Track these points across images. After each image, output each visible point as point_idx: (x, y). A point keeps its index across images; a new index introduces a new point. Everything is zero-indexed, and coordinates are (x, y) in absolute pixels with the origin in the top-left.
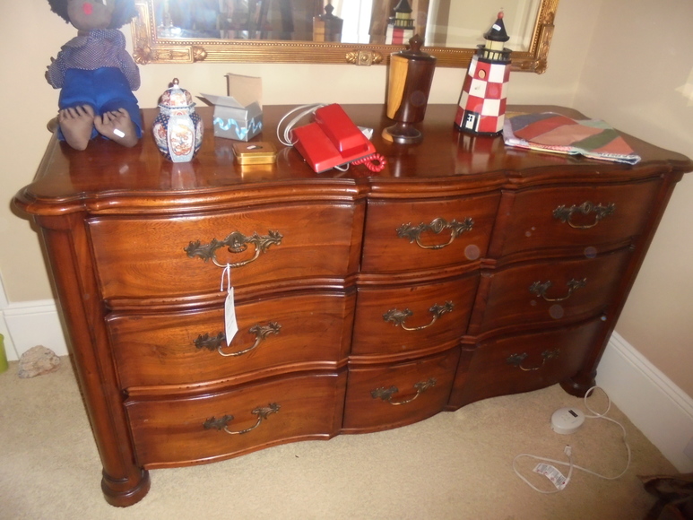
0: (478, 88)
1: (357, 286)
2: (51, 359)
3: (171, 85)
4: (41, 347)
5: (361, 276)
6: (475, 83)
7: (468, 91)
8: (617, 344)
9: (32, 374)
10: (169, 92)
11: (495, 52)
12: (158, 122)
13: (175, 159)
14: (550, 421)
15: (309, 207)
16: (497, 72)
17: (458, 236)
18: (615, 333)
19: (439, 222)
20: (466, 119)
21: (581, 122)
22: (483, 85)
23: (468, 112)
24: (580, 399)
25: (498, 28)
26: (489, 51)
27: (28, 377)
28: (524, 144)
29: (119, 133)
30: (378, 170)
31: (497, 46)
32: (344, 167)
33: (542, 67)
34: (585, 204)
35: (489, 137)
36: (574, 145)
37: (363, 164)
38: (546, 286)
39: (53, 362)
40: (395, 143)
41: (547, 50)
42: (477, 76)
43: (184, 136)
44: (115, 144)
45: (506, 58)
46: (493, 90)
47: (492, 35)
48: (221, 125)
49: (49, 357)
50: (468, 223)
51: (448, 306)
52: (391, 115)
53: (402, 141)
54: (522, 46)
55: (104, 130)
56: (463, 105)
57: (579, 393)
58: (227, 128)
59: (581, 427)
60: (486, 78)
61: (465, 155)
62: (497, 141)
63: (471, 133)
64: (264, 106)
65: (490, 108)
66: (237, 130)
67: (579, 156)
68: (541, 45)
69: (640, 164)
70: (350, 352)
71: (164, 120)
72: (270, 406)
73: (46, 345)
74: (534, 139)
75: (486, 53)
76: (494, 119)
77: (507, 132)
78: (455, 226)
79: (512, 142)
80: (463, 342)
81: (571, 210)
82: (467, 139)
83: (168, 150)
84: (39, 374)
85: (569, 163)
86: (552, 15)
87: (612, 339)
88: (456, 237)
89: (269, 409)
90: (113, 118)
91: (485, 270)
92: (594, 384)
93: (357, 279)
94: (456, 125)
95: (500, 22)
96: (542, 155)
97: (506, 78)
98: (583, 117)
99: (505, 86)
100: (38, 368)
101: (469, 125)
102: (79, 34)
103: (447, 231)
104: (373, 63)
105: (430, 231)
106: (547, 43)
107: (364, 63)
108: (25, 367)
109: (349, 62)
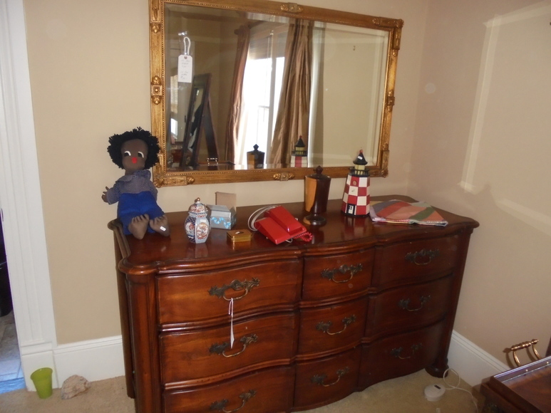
0: (353, 191)
1: (299, 309)
2: (85, 383)
3: (196, 201)
4: (76, 376)
5: (302, 303)
6: (351, 188)
7: (347, 192)
8: (457, 338)
9: (70, 396)
10: (195, 205)
11: (361, 171)
12: (188, 221)
13: (198, 241)
14: (424, 394)
15: (274, 263)
16: (363, 182)
17: (355, 275)
18: (454, 331)
19: (343, 268)
20: (348, 209)
21: (413, 204)
22: (356, 189)
23: (349, 204)
24: (441, 379)
25: (361, 158)
26: (358, 170)
27: (68, 398)
28: (383, 220)
29: (163, 229)
30: (308, 240)
31: (362, 167)
32: (290, 240)
33: (385, 174)
34: (422, 251)
35: (362, 217)
36: (411, 218)
37: (300, 238)
38: (407, 302)
39: (86, 385)
40: (312, 225)
41: (387, 164)
42: (352, 184)
43: (203, 228)
44: (159, 235)
45: (367, 173)
46: (362, 192)
47: (358, 162)
48: (215, 221)
49: (83, 382)
50: (359, 266)
51: (353, 318)
52: (308, 209)
53: (315, 223)
54: (373, 163)
55: (155, 227)
56: (346, 200)
57: (439, 375)
58: (218, 223)
59: (444, 395)
60: (357, 185)
61: (350, 229)
62: (367, 220)
63: (352, 216)
64: (237, 208)
65: (362, 201)
66: (225, 223)
67: (415, 224)
68: (384, 162)
69: (448, 226)
70: (297, 352)
71: (193, 221)
72: (249, 391)
73: (80, 374)
74: (389, 217)
75: (356, 172)
76: (364, 207)
77: (373, 214)
78: (352, 269)
79: (377, 219)
80: (363, 342)
81: (415, 255)
82: (350, 220)
83: (194, 236)
84: (75, 396)
85: (410, 228)
86: (387, 145)
87: (453, 335)
88: (354, 276)
89: (249, 394)
90: (159, 220)
91: (371, 294)
92: (448, 367)
93: (300, 305)
94: (342, 212)
95: (361, 155)
96: (394, 225)
97: (368, 184)
98: (413, 201)
99: (368, 188)
100: (76, 391)
101: (351, 212)
102: (126, 174)
103: (348, 272)
104: (289, 179)
105: (339, 273)
106: (387, 160)
107: (284, 179)
108: (66, 391)
109: (275, 179)
